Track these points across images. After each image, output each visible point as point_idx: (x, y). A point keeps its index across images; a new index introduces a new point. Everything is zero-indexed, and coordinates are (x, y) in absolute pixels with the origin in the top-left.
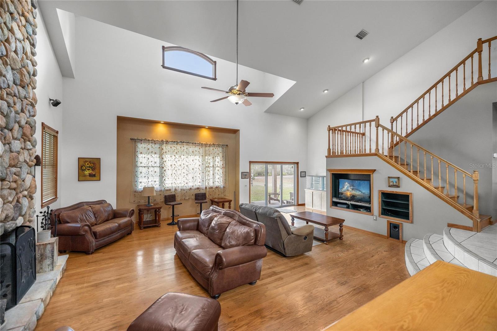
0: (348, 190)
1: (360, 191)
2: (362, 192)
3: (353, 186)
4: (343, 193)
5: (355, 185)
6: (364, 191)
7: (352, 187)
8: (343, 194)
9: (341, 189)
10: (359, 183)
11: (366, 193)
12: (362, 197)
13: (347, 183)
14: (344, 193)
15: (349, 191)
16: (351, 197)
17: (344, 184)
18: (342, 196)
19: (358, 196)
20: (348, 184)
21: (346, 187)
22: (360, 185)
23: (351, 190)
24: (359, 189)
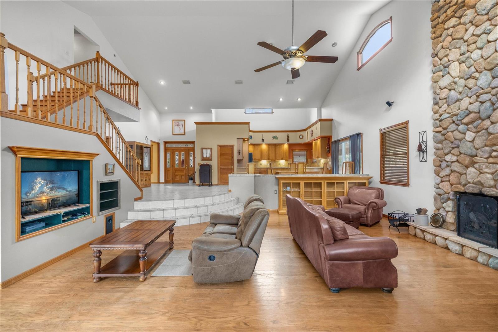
0: (43, 192)
1: (64, 189)
2: (67, 191)
3: (52, 182)
4: (31, 201)
5: (56, 181)
6: (69, 189)
7: (50, 186)
8: (32, 203)
9: (26, 194)
10: (63, 175)
11: (74, 190)
12: (68, 198)
13: (39, 179)
14: (34, 200)
15: (45, 194)
16: (50, 203)
17: (33, 182)
18: (30, 207)
19: (61, 199)
20: (42, 179)
21: (37, 188)
22: (64, 178)
23: (48, 191)
24: (63, 186)
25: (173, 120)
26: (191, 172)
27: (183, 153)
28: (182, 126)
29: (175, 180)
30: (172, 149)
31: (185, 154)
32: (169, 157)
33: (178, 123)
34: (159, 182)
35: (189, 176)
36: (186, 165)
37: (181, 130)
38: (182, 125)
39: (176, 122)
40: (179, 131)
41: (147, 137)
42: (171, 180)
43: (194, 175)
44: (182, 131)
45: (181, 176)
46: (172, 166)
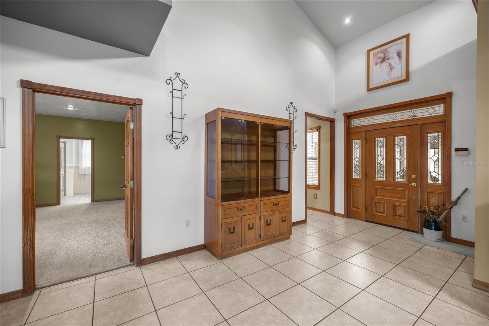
25: (369, 51)
26: (434, 200)
27: (401, 141)
28: (397, 58)
29: (374, 215)
30: (366, 131)
31: (408, 140)
32: (357, 153)
33: (385, 52)
34: (332, 212)
35: (423, 212)
36: (413, 176)
37: (394, 71)
38: (399, 55)
39: (378, 53)
40: (389, 74)
41: (292, 103)
42: (364, 211)
43: (449, 213)
44: (398, 72)
45: (395, 206)
46: (366, 174)
